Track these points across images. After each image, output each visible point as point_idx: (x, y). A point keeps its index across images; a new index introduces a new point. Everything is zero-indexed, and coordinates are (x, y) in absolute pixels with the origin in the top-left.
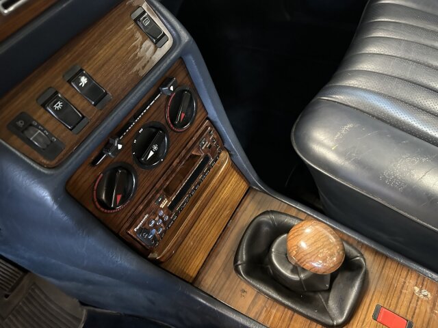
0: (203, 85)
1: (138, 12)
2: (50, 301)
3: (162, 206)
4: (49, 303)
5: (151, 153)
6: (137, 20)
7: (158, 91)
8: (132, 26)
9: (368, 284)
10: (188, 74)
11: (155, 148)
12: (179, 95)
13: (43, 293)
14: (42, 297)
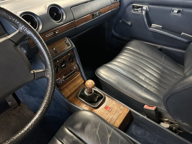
0: (77, 57)
1: (66, 40)
2: (25, 112)
3: (63, 77)
4: (24, 113)
5: (63, 66)
6: (65, 41)
7: (67, 54)
8: (64, 42)
9: (105, 102)
10: (73, 53)
11: (64, 65)
12: (71, 56)
13: (23, 110)
14: (23, 111)
